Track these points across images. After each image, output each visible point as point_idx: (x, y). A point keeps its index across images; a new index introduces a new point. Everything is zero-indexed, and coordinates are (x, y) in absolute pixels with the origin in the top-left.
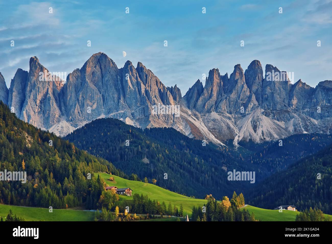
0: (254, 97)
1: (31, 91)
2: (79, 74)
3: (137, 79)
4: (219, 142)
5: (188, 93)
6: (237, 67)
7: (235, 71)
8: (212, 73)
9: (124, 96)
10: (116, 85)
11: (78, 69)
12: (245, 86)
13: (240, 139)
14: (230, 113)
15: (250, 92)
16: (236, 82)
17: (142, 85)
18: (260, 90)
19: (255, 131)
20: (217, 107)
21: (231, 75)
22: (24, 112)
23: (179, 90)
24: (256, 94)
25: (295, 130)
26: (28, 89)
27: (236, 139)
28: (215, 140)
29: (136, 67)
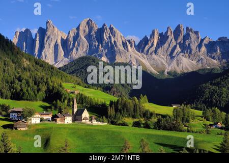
0: (178, 46)
1: (47, 40)
3: (109, 34)
4: (156, 72)
5: (139, 43)
7: (167, 31)
9: (102, 44)
12: (173, 39)
13: (169, 70)
14: (164, 55)
15: (176, 43)
16: (168, 37)
17: (112, 38)
18: (182, 42)
19: (178, 66)
20: (156, 52)
21: (165, 33)
22: (43, 53)
23: (134, 41)
24: (180, 44)
25: (202, 66)
26: (46, 39)
27: (166, 70)
28: (154, 71)
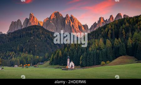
2: (48, 19)
3: (70, 21)
6: (111, 16)
7: (110, 18)
8: (100, 18)
9: (64, 27)
10: (61, 23)
11: (48, 18)
17: (71, 23)
21: (109, 19)
23: (87, 26)
29: (70, 17)
